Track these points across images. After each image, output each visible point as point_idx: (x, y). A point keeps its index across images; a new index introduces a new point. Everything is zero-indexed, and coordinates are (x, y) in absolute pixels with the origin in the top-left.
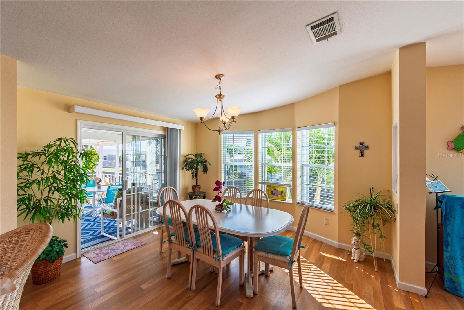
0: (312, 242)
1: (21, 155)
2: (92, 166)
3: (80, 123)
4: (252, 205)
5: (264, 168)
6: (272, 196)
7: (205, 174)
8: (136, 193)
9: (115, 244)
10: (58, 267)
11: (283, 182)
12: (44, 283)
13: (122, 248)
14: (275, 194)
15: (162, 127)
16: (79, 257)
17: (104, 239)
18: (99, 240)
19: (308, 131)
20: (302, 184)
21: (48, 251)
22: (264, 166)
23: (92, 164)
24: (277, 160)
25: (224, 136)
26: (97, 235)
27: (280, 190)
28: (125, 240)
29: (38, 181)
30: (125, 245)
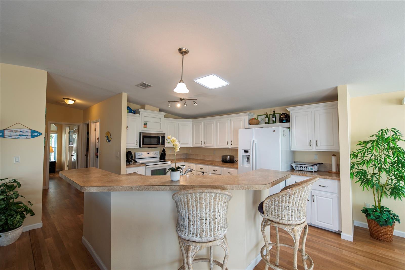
12: (376, 239)
29: (367, 161)
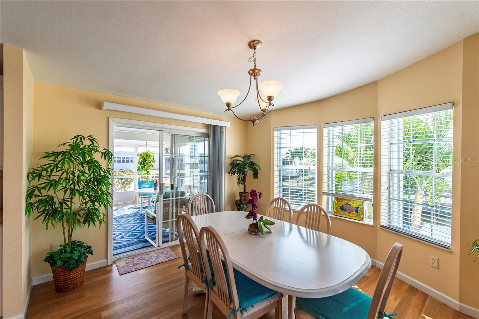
0: (406, 292)
1: (47, 154)
2: (147, 167)
3: (111, 120)
4: (305, 227)
5: (331, 173)
6: (343, 212)
7: (256, 179)
8: (175, 198)
9: (149, 253)
10: (78, 276)
11: (360, 194)
12: (64, 291)
13: (154, 258)
14: (347, 210)
15: (204, 125)
16: (110, 264)
17: (146, 244)
18: (141, 245)
19: (401, 120)
20: (390, 199)
21: (66, 258)
22: (331, 171)
23: (147, 166)
24: (351, 162)
25: (279, 133)
26: (142, 238)
27: (354, 204)
28: (161, 250)
29: (56, 181)
30: (158, 256)
